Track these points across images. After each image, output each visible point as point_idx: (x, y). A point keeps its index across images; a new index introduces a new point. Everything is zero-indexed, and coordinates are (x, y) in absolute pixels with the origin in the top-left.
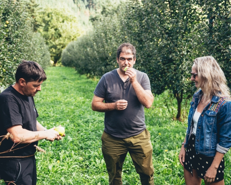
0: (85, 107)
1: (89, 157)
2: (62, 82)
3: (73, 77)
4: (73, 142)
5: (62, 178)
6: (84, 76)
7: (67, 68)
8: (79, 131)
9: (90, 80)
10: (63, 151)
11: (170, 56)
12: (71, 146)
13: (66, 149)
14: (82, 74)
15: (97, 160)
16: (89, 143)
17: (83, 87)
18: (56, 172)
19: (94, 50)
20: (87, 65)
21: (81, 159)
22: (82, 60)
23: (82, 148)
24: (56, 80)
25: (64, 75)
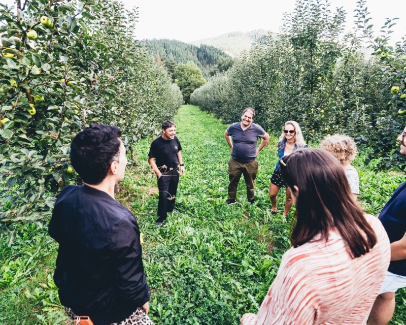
0: (205, 135)
1: (207, 169)
2: (191, 117)
3: (198, 113)
4: (197, 159)
5: (191, 182)
6: (205, 112)
7: (194, 106)
8: (201, 151)
9: (209, 115)
10: (191, 165)
11: (260, 105)
12: (196, 162)
13: (193, 163)
14: (203, 111)
15: (211, 171)
16: (207, 160)
17: (204, 120)
18: (187, 177)
19: (211, 96)
20: (207, 105)
21: (202, 169)
22: (204, 102)
23: (202, 163)
24: (187, 115)
25: (192, 111)
